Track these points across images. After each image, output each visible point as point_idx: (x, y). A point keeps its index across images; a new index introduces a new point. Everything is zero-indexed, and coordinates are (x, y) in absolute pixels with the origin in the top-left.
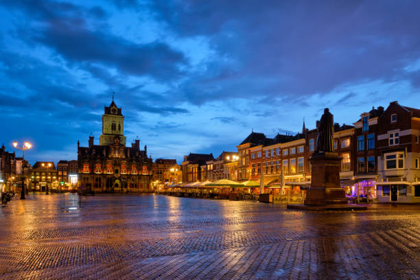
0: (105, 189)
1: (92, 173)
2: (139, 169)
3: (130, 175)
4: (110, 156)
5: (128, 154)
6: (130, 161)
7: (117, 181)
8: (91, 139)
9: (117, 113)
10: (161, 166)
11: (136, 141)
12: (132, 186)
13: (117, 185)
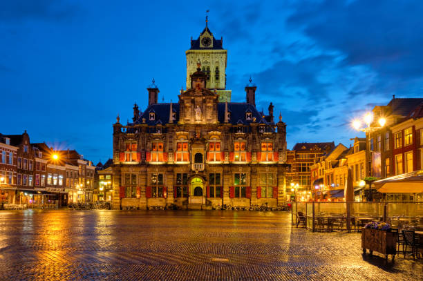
0: (171, 200)
1: (144, 164)
2: (253, 150)
3: (230, 165)
4: (182, 122)
5: (227, 118)
6: (230, 133)
7: (197, 182)
8: (153, 92)
9: (211, 46)
10: (304, 156)
11: (248, 89)
12: (235, 193)
13: (198, 192)
